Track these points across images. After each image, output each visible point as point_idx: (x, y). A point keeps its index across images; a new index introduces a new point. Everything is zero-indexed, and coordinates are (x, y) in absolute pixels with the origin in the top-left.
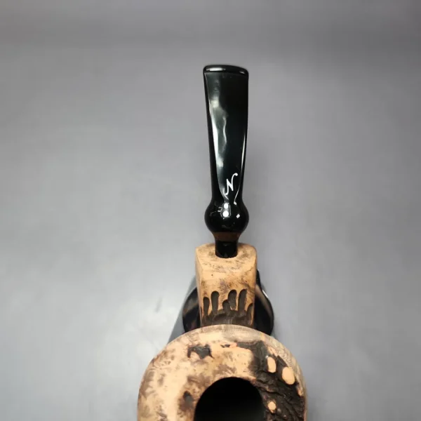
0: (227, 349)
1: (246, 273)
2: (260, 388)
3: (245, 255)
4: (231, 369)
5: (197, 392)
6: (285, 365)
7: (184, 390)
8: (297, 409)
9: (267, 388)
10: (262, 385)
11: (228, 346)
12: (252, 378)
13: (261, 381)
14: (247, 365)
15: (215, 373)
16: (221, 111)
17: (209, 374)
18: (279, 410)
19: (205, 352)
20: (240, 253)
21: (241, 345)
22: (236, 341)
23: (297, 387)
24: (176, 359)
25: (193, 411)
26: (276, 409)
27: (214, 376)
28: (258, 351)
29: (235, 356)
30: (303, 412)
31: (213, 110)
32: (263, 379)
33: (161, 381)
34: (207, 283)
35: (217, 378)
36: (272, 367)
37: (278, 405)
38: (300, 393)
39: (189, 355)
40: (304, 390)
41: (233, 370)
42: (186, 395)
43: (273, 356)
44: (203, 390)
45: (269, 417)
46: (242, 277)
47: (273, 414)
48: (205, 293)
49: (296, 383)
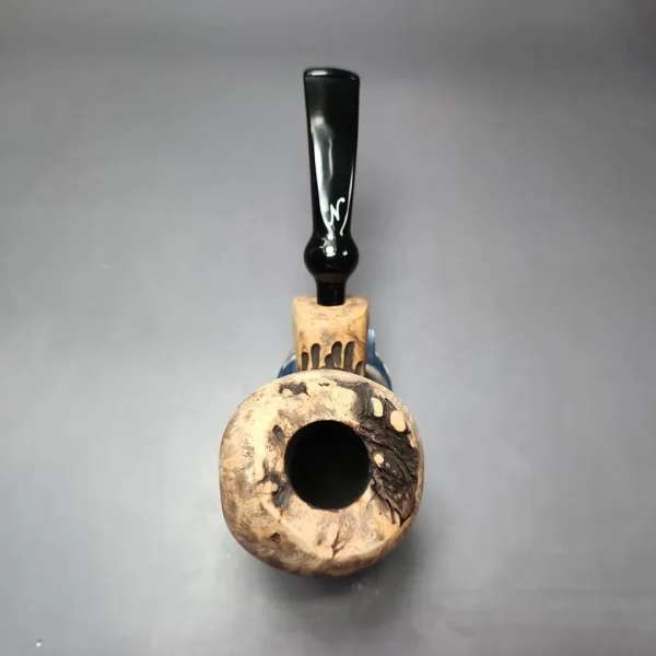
0: (325, 388)
1: (354, 322)
2: (365, 437)
3: (354, 304)
4: (329, 410)
5: (290, 430)
6: (394, 409)
7: (275, 424)
8: (409, 464)
9: (373, 437)
10: (367, 434)
11: (327, 385)
12: (355, 423)
13: (366, 429)
14: (350, 407)
15: (311, 413)
16: (326, 129)
17: (303, 412)
18: (387, 464)
19: (300, 389)
20: (348, 302)
21: (342, 384)
22: (336, 380)
23: (409, 436)
24: (265, 397)
25: (284, 447)
26: (384, 464)
27: (310, 416)
28: (363, 393)
29: (335, 396)
30: (416, 469)
31: (316, 128)
32: (369, 426)
33: (248, 417)
34: (306, 335)
35: (313, 419)
36: (378, 412)
37: (386, 459)
38: (412, 444)
39: (281, 391)
40: (417, 442)
41: (333, 412)
42: (277, 429)
43: (380, 398)
44: (297, 428)
45: (375, 471)
46: (349, 326)
47: (379, 469)
48: (304, 347)
49: (407, 432)
